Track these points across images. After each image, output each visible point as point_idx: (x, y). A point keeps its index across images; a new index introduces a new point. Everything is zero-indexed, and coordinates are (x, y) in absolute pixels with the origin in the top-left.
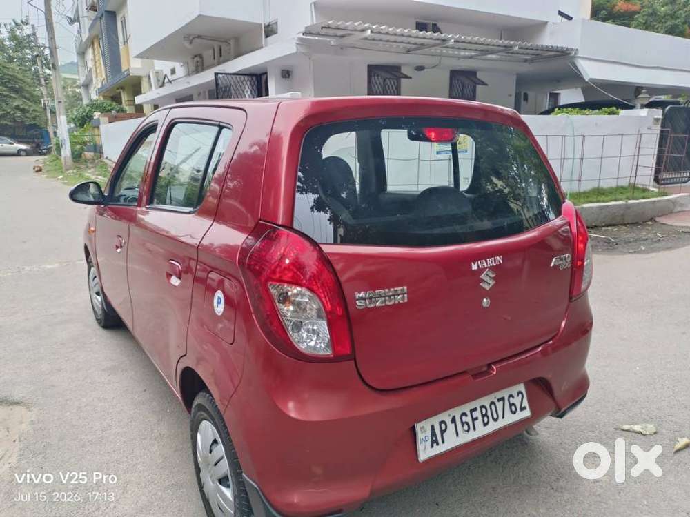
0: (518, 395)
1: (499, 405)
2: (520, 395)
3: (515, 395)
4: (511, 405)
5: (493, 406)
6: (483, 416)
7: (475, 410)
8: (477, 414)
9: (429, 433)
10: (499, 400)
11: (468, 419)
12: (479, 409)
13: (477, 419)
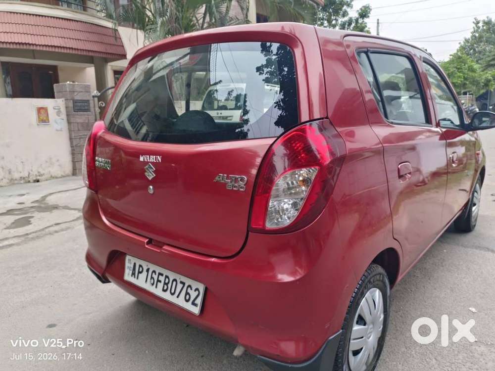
0: (195, 290)
1: (180, 286)
2: (197, 292)
3: (194, 289)
4: (187, 293)
5: (175, 283)
6: (165, 284)
7: (162, 275)
8: (162, 278)
9: (132, 266)
10: (181, 282)
11: (155, 277)
12: (164, 276)
13: (160, 281)
